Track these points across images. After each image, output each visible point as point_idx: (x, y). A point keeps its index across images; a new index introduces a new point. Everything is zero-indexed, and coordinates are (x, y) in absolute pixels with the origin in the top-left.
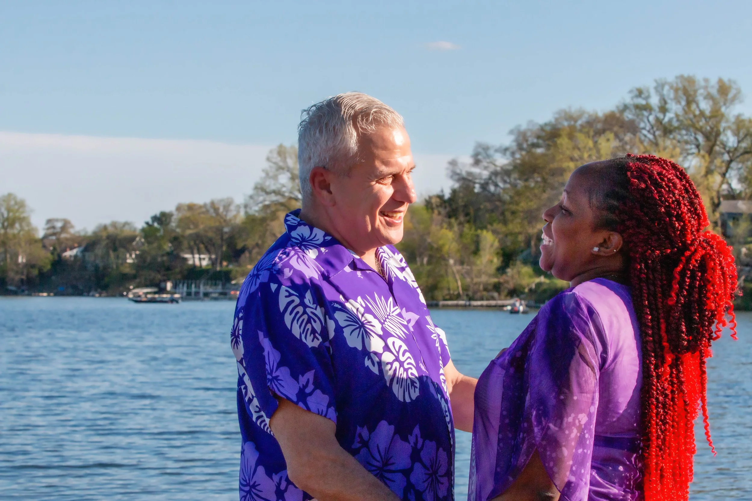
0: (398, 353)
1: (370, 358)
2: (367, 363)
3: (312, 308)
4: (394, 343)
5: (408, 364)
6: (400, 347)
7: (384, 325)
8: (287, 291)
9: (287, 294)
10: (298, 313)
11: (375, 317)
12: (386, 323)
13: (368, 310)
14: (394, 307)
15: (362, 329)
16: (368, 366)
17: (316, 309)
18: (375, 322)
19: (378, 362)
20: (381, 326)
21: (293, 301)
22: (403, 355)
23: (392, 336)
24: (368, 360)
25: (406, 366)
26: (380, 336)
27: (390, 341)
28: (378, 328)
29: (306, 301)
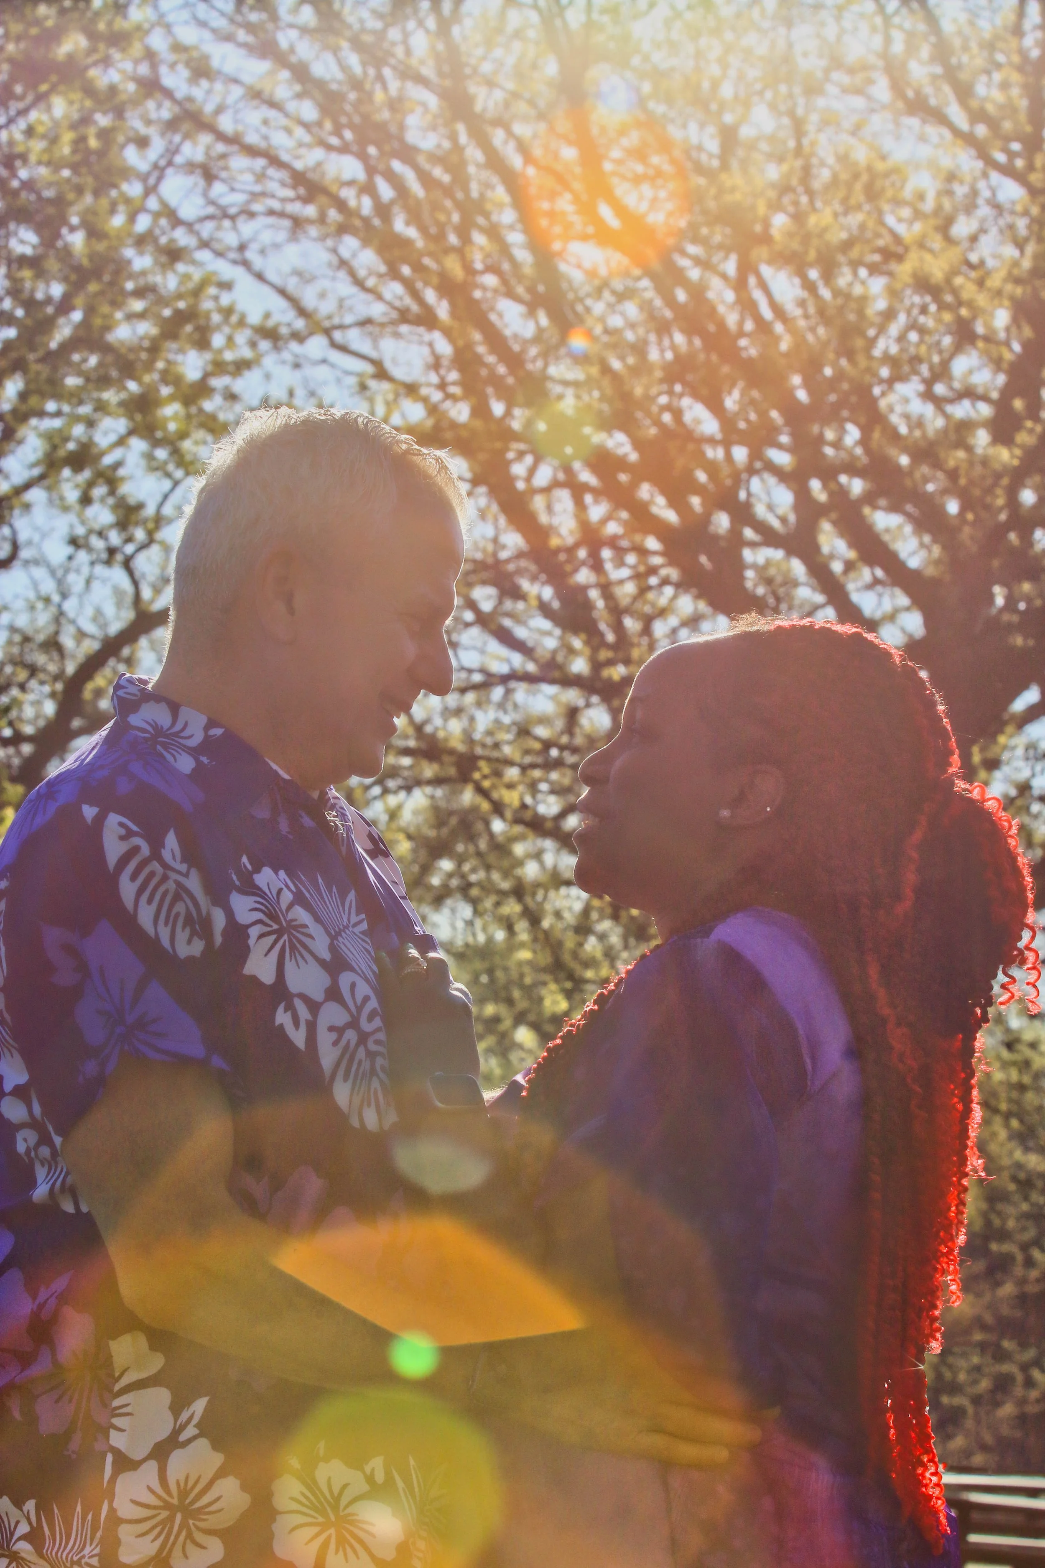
0: (359, 1009)
1: (291, 1007)
2: (282, 1017)
3: (179, 873)
4: (353, 986)
5: (377, 1042)
6: (366, 999)
7: (335, 942)
8: (121, 824)
9: (123, 832)
10: (152, 874)
11: (317, 919)
12: (340, 939)
13: (299, 899)
14: (357, 914)
15: (285, 937)
16: (282, 1025)
17: (186, 875)
18: (314, 929)
19: (307, 1022)
20: (327, 940)
21: (136, 850)
22: (370, 1019)
23: (352, 969)
24: (286, 1011)
25: (372, 1047)
26: (322, 963)
27: (345, 980)
28: (321, 945)
29: (166, 855)
